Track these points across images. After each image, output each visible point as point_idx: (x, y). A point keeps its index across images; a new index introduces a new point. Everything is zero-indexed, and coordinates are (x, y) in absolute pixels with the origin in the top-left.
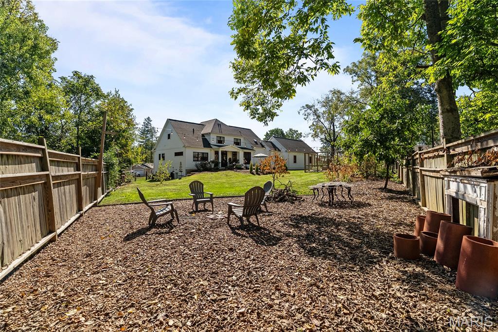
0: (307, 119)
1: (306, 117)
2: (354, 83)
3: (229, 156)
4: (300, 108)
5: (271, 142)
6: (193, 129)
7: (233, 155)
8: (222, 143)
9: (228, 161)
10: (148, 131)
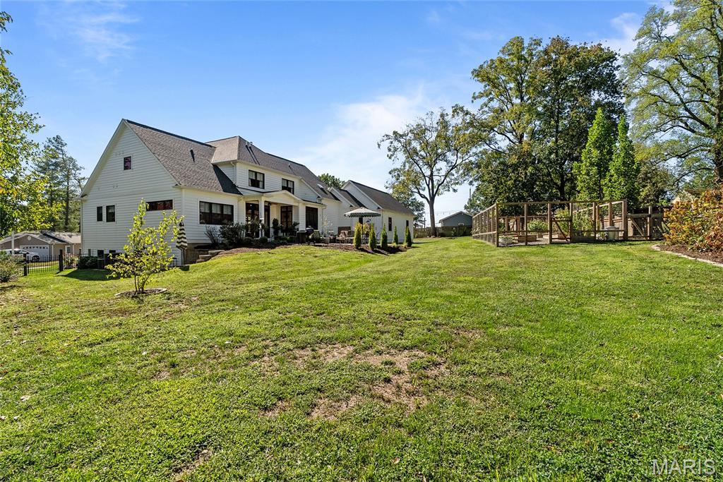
0: (393, 158)
1: (390, 153)
2: (474, 101)
3: (275, 214)
4: (381, 138)
5: (346, 191)
6: (192, 151)
7: (282, 212)
8: (258, 187)
9: (271, 225)
10: (56, 165)
